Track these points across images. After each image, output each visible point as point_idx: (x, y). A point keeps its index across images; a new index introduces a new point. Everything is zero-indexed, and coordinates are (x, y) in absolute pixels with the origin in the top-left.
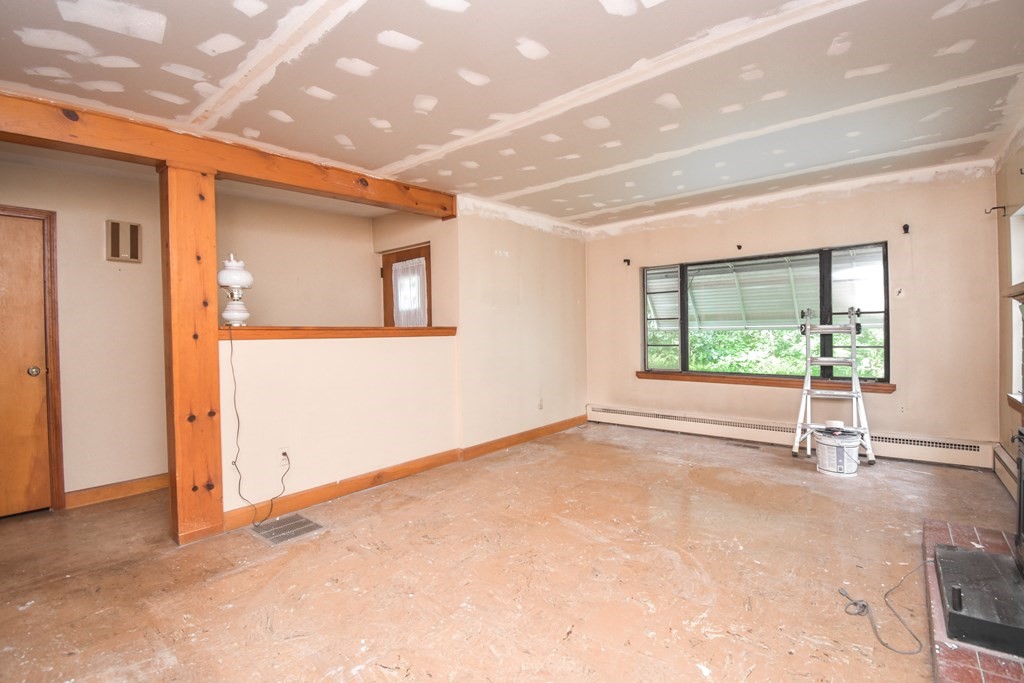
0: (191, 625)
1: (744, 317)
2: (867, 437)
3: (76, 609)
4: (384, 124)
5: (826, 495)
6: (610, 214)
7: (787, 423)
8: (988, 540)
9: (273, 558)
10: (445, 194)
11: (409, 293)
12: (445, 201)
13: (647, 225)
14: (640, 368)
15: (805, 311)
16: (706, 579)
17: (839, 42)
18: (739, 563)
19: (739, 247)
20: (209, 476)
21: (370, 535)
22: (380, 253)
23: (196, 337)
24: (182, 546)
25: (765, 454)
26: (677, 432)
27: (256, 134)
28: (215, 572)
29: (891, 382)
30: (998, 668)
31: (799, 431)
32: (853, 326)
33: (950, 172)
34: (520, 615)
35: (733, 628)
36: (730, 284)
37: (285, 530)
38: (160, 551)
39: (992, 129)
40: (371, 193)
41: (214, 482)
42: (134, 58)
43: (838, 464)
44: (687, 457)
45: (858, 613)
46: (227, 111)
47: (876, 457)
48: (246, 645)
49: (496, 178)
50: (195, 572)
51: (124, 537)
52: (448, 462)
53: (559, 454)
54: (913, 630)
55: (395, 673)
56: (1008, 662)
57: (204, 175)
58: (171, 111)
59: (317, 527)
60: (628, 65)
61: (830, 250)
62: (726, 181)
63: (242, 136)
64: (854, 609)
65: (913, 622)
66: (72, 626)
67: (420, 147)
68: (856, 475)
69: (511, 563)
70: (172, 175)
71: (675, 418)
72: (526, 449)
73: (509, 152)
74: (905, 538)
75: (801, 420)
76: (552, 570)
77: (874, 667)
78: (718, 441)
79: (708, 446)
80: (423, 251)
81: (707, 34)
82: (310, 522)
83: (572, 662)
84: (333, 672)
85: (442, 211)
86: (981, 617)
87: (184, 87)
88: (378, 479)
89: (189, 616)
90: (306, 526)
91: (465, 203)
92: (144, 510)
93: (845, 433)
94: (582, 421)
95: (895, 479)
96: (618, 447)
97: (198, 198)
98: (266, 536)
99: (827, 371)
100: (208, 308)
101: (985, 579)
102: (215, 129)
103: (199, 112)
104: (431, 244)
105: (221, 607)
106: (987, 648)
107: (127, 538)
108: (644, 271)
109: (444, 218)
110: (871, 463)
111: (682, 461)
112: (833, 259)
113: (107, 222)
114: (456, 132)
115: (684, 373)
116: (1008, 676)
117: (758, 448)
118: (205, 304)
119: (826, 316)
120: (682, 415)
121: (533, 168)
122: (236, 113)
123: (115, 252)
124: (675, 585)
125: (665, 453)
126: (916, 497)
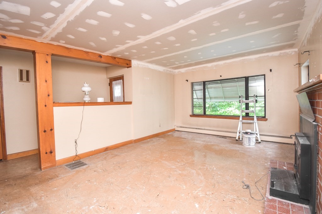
0: (43, 195)
1: (224, 98)
2: (258, 134)
3: (8, 190)
4: (104, 39)
5: (244, 152)
6: (182, 66)
7: (235, 130)
8: (289, 166)
9: (70, 174)
10: (128, 60)
11: (117, 91)
12: (128, 62)
13: (193, 69)
14: (191, 114)
15: (241, 96)
16: (202, 178)
17: (242, 14)
18: (213, 174)
19: (221, 76)
20: (51, 149)
21: (102, 167)
22: (108, 78)
23: (46, 106)
24: (42, 171)
25: (228, 140)
26: (202, 134)
27: (64, 42)
28: (52, 179)
29: (266, 118)
30: (283, 205)
31: (238, 133)
32: (255, 101)
33: (284, 53)
34: (144, 190)
35: (208, 193)
36: (219, 87)
37: (75, 165)
38: (35, 172)
39: (295, 40)
40: (103, 60)
41: (52, 151)
42: (22, 20)
43: (249, 143)
44: (204, 141)
45: (246, 188)
46: (53, 35)
47: (261, 141)
48: (59, 200)
49: (143, 55)
50: (46, 179)
51: (25, 168)
52: (129, 144)
53: (165, 141)
54: (262, 193)
55: (103, 208)
56: (286, 203)
57: (48, 55)
58: (36, 35)
59: (86, 164)
60: (177, 21)
61: (248, 77)
62: (215, 56)
63: (59, 42)
64: (245, 187)
65: (262, 191)
66: (6, 195)
67: (117, 46)
68: (254, 146)
69: (144, 175)
70: (37, 55)
71: (201, 129)
72: (154, 139)
73: (145, 47)
74: (265, 166)
75: (239, 129)
76: (156, 176)
77: (248, 204)
78: (214, 136)
79: (211, 138)
80: (121, 78)
81: (200, 13)
82: (84, 163)
83: (158, 204)
84: (85, 208)
85: (127, 65)
86: (279, 189)
87: (39, 28)
88: (106, 149)
89: (42, 192)
90: (83, 164)
91: (134, 63)
92: (32, 160)
93: (251, 133)
94: (174, 130)
95: (266, 147)
96: (183, 138)
97: (46, 62)
98: (69, 168)
99: (247, 114)
100: (50, 97)
101: (283, 178)
102: (50, 41)
103: (45, 35)
104: (124, 76)
105: (52, 189)
106: (281, 199)
107: (26, 168)
108: (192, 84)
109: (128, 67)
110: (260, 143)
111: (202, 143)
112: (249, 80)
113: (19, 69)
114: (128, 41)
115: (204, 115)
116: (285, 207)
117: (226, 138)
118: (49, 95)
119: (247, 97)
120: (204, 128)
121: (154, 52)
122: (56, 36)
123: (21, 79)
124: (193, 180)
125: (198, 140)
126: (271, 153)
